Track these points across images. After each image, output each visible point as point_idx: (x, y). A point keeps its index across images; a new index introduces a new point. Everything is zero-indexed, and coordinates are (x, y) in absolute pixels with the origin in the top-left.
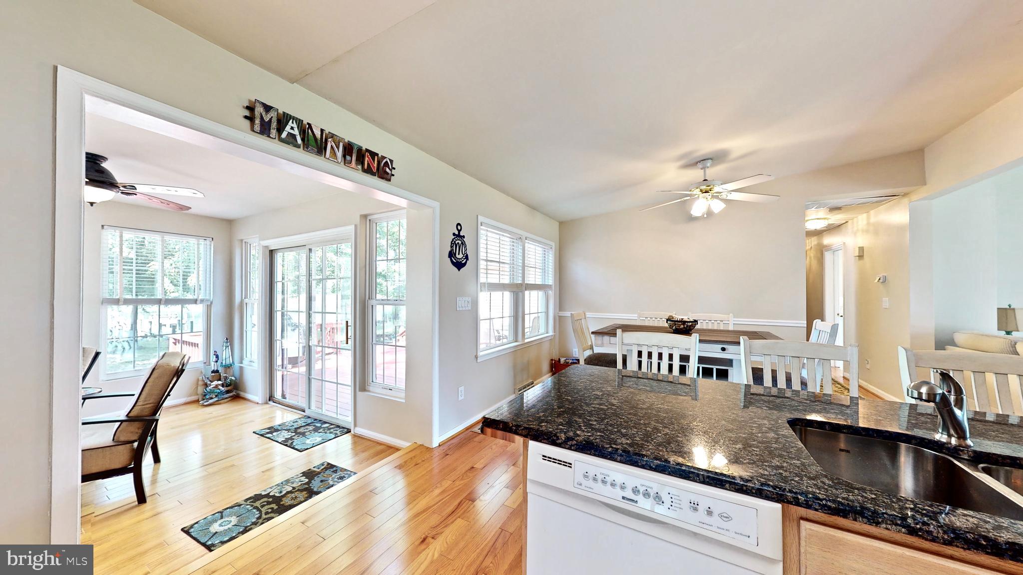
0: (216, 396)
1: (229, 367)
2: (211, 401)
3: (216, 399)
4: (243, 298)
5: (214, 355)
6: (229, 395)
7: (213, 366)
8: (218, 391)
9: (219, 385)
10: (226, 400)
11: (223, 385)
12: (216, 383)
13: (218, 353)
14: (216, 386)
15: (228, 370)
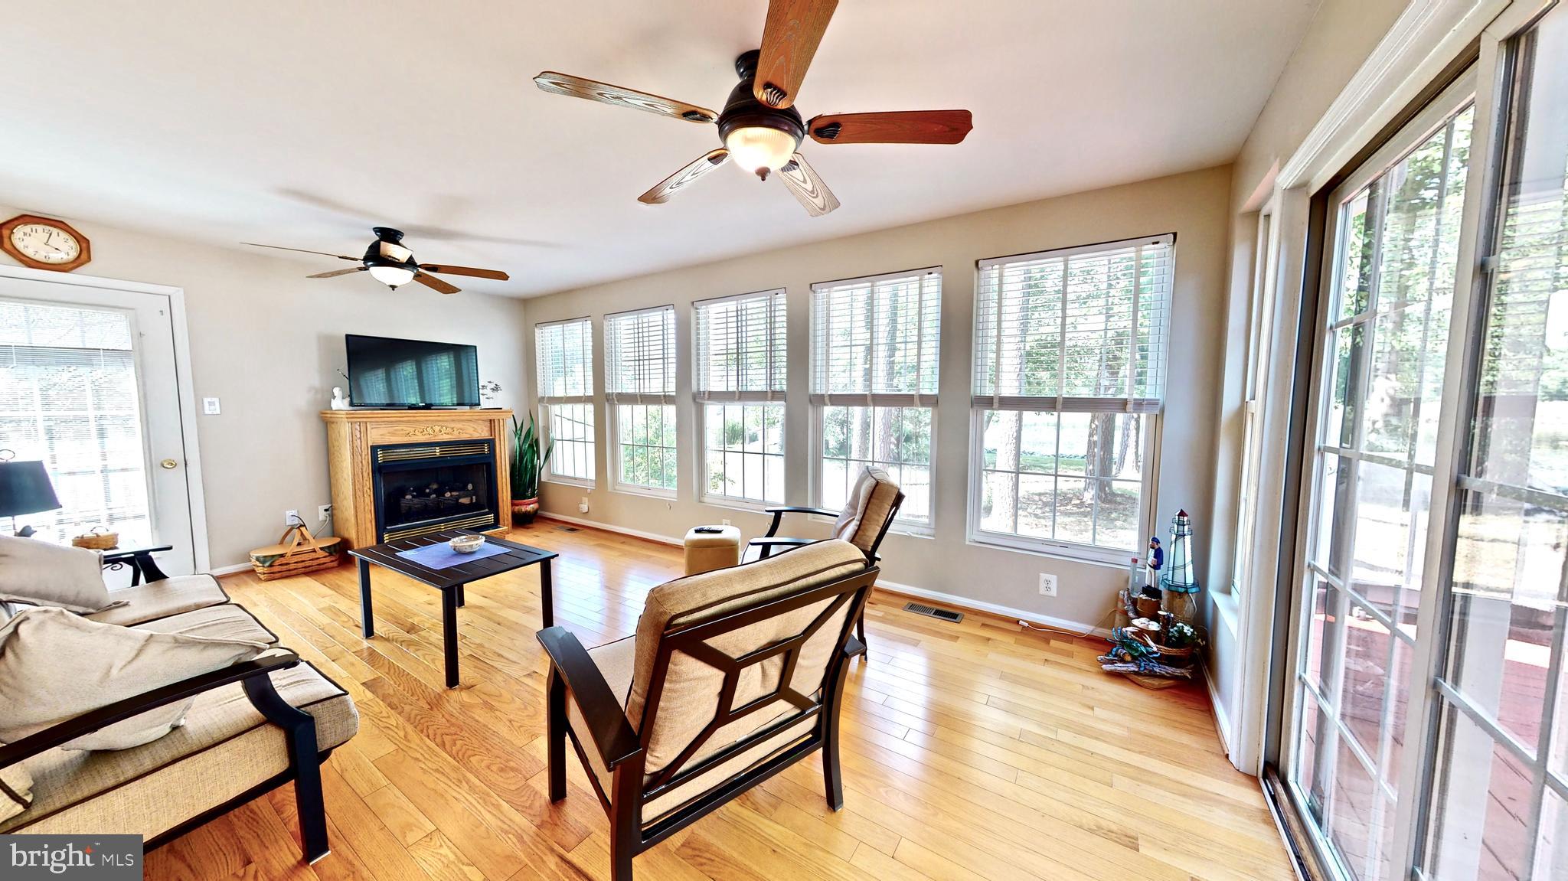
0: (1134, 659)
1: (1180, 594)
2: (1119, 667)
3: (1132, 668)
4: (1248, 398)
5: (1153, 548)
6: (1171, 670)
7: (1149, 578)
8: (1143, 649)
9: (1149, 632)
10: (1156, 682)
11: (1157, 637)
12: (1141, 622)
13: (1161, 546)
14: (1141, 633)
15: (1177, 601)
